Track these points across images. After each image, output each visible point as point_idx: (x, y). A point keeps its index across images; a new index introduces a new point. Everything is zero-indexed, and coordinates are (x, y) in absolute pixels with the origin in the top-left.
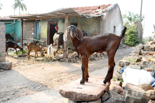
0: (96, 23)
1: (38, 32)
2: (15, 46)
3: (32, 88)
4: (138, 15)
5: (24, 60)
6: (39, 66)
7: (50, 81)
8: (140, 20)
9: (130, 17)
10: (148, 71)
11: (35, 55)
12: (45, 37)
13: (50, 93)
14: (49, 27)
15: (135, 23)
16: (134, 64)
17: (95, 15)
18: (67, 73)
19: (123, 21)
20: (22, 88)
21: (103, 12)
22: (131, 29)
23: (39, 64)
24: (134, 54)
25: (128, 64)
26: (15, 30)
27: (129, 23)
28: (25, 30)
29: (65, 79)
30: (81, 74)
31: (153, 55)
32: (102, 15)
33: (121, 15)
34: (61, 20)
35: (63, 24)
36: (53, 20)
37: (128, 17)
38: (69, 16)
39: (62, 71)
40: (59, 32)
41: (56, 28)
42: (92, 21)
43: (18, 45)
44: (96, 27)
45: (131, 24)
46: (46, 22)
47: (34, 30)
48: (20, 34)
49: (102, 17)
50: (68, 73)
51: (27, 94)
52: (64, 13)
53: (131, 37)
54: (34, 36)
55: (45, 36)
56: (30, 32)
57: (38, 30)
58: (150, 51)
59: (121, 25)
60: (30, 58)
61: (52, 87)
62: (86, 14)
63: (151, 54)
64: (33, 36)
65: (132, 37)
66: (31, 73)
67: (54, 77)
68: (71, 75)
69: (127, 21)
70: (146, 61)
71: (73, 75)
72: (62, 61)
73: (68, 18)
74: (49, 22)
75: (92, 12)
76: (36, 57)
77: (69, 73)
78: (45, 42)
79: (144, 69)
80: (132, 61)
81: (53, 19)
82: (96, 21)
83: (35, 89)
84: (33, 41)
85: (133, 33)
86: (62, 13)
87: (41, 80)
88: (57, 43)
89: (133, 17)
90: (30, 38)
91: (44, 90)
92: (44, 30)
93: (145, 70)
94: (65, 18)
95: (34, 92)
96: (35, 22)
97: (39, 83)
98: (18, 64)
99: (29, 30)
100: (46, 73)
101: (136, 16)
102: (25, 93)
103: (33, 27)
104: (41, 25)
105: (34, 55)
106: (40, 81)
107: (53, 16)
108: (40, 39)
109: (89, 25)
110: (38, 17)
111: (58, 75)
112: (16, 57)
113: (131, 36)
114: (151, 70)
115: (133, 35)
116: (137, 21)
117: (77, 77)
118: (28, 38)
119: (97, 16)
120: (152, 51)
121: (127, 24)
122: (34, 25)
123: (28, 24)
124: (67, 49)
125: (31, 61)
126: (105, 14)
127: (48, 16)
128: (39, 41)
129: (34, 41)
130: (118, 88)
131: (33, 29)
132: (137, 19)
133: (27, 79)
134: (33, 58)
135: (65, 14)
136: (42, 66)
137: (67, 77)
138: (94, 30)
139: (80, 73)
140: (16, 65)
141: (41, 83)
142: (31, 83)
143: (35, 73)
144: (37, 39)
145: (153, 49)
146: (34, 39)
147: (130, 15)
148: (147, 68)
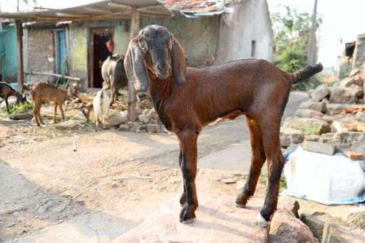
0: (210, 32)
1: (64, 56)
2: (5, 91)
3: (41, 210)
4: (307, 14)
5: (26, 129)
6: (63, 145)
7: (93, 188)
8: (313, 26)
9: (288, 18)
10: (354, 158)
11: (56, 114)
12: (81, 67)
13: (90, 225)
14: (92, 43)
15: (301, 34)
16: (316, 140)
17: (207, 12)
18: (139, 162)
19: (273, 28)
20: (12, 213)
21: (227, 5)
22: (291, 46)
23: (66, 138)
24: (308, 111)
25: (300, 139)
26: (4, 50)
27: (286, 34)
28: (32, 50)
29: (132, 181)
30: (174, 164)
31: (356, 113)
32: (224, 13)
33: (268, 13)
34: (121, 24)
35: (125, 34)
36: (102, 25)
37: (284, 19)
38: (141, 13)
39: (126, 156)
40: (115, 55)
41: (108, 44)
42: (199, 28)
43: (13, 88)
44: (209, 43)
45: (290, 37)
46: (83, 29)
47: (54, 49)
48: (16, 59)
49: (223, 16)
50: (141, 163)
51: (25, 232)
52: (127, 5)
53: (291, 67)
54: (55, 66)
55: (83, 65)
56: (44, 54)
57: (64, 50)
58: (346, 103)
59: (269, 39)
60: (43, 124)
61: (98, 205)
62: (183, 8)
63: (350, 112)
64: (52, 65)
65: (294, 68)
66: (43, 166)
67: (103, 174)
68: (147, 168)
69: (280, 30)
70: (345, 130)
71: (154, 166)
72: (123, 130)
73: (138, 19)
74: (91, 30)
75: (199, 4)
76: (57, 120)
77: (143, 161)
78: (82, 81)
79: (342, 152)
80: (308, 132)
81: (100, 21)
82: (209, 28)
83: (49, 214)
84: (52, 79)
85: (296, 59)
86: (121, 6)
87: (67, 185)
88: (112, 83)
89: (295, 20)
90: (45, 70)
91: (76, 215)
92: (78, 49)
93: (346, 156)
94: (131, 20)
95: (45, 223)
96: (55, 30)
97: (61, 194)
98: (9, 140)
99: (41, 51)
100: (82, 163)
101: (304, 17)
102: (20, 229)
103: (52, 42)
104: (71, 38)
105: (53, 115)
106: (66, 189)
107: (99, 15)
108: (70, 74)
109: (191, 38)
110: (59, 14)
111: (114, 170)
112: (4, 119)
113: (293, 65)
114: (361, 156)
115: (296, 63)
116: (306, 30)
117: (164, 174)
118: (40, 71)
119: (212, 14)
120: (351, 103)
121: (281, 36)
122: (53, 36)
123: (39, 34)
124: (138, 98)
125: (45, 132)
126: (231, 10)
127: (88, 14)
128: (67, 77)
129: (55, 78)
130: (295, 229)
131: (51, 47)
132: (305, 24)
133: (30, 182)
134: (52, 122)
135: (129, 8)
136: (71, 144)
137: (137, 173)
138: (203, 50)
139: (171, 162)
140: (4, 142)
141: (67, 193)
142: (40, 194)
143: (52, 165)
144: (63, 73)
145: (352, 99)
146: (55, 72)
147: (289, 14)
148: (351, 150)
